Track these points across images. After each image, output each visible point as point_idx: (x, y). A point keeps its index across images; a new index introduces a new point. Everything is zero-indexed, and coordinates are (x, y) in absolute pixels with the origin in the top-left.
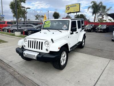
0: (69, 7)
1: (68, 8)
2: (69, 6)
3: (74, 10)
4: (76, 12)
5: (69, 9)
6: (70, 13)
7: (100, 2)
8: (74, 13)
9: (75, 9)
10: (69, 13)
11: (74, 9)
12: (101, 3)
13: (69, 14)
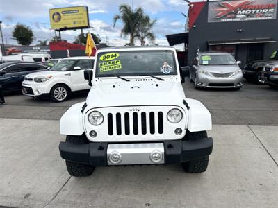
0: (58, 14)
1: (56, 15)
2: (60, 11)
3: (75, 23)
4: (82, 28)
5: (60, 19)
6: (65, 29)
7: (138, 8)
8: (75, 29)
9: (76, 20)
10: (61, 30)
11: (74, 20)
12: (140, 10)
13: (61, 32)
